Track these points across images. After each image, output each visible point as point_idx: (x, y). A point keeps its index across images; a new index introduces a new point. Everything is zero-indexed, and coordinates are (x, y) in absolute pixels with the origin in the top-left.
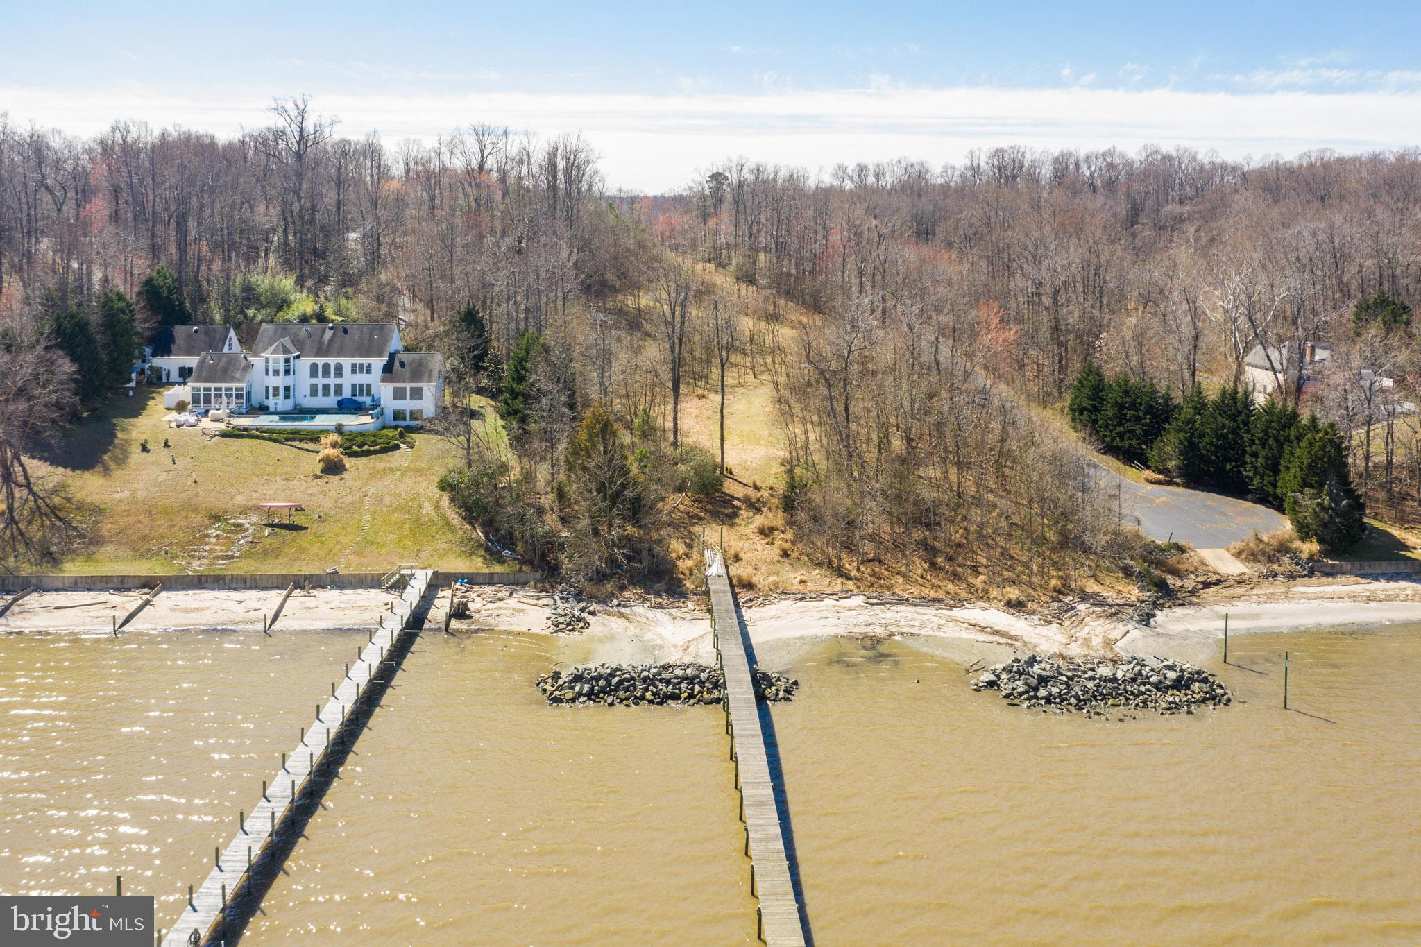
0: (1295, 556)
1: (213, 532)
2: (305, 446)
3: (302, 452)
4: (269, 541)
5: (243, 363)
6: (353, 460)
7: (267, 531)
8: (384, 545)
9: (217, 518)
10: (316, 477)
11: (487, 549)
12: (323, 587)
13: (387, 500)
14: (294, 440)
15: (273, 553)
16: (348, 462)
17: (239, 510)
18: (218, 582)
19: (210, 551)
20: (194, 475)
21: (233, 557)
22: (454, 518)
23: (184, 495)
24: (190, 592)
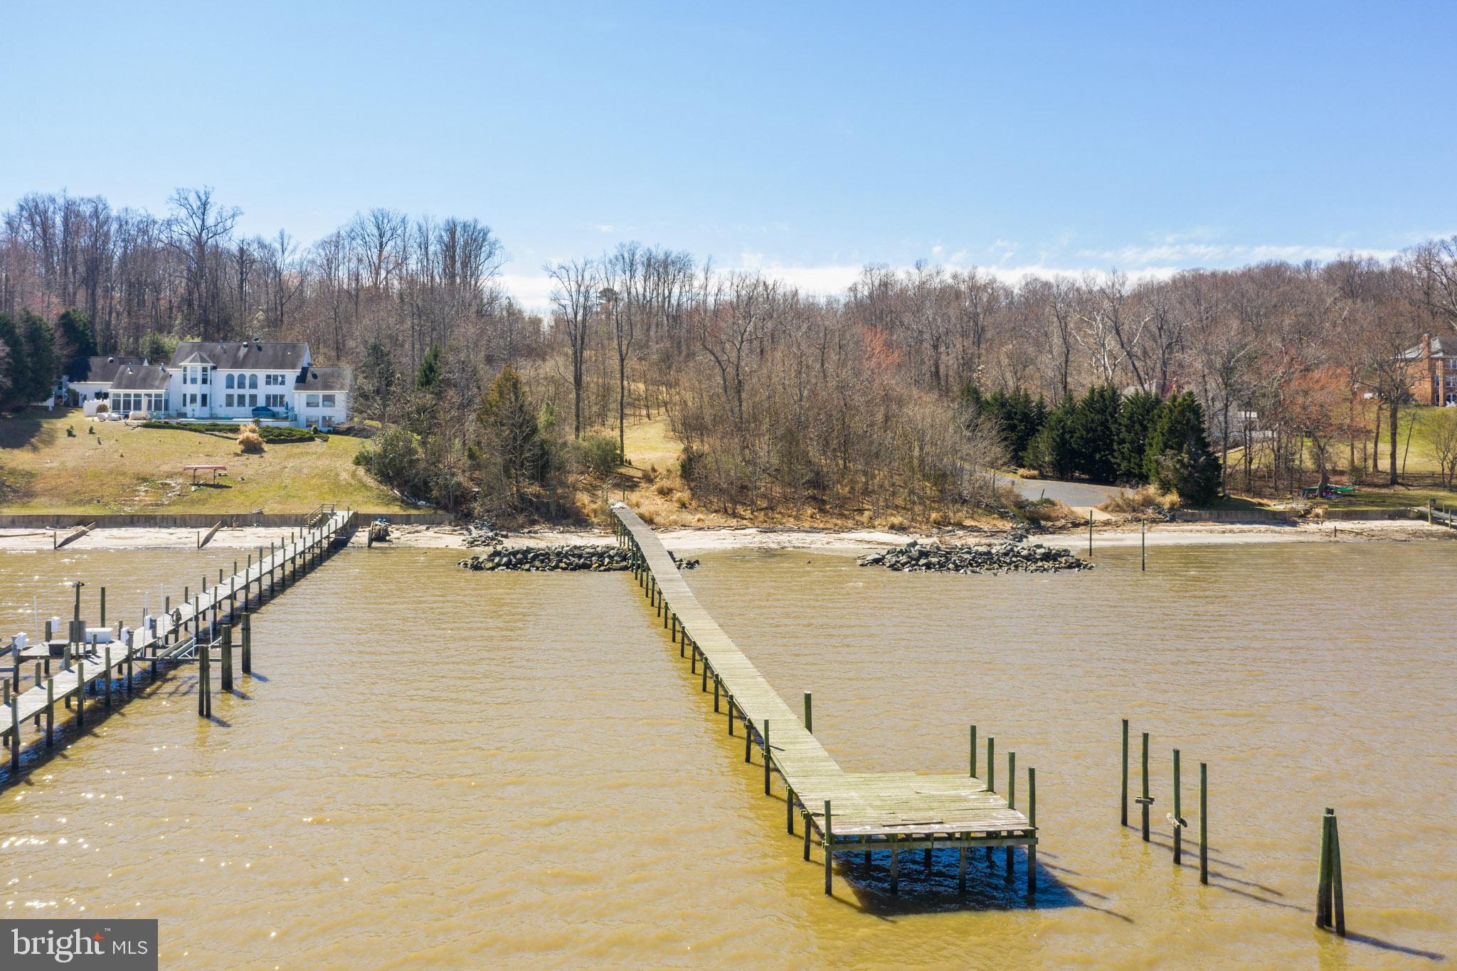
0: (1158, 508)
1: (142, 488)
2: (225, 435)
3: (222, 439)
4: (195, 494)
5: (162, 374)
6: (271, 446)
7: (193, 488)
8: (306, 498)
9: (145, 480)
10: (237, 455)
11: (403, 501)
12: (250, 525)
13: (305, 471)
14: (214, 430)
15: (203, 502)
16: (266, 447)
17: (165, 474)
18: (149, 522)
19: (140, 501)
20: (121, 451)
21: (162, 505)
22: (370, 481)
23: (112, 465)
24: (124, 529)
